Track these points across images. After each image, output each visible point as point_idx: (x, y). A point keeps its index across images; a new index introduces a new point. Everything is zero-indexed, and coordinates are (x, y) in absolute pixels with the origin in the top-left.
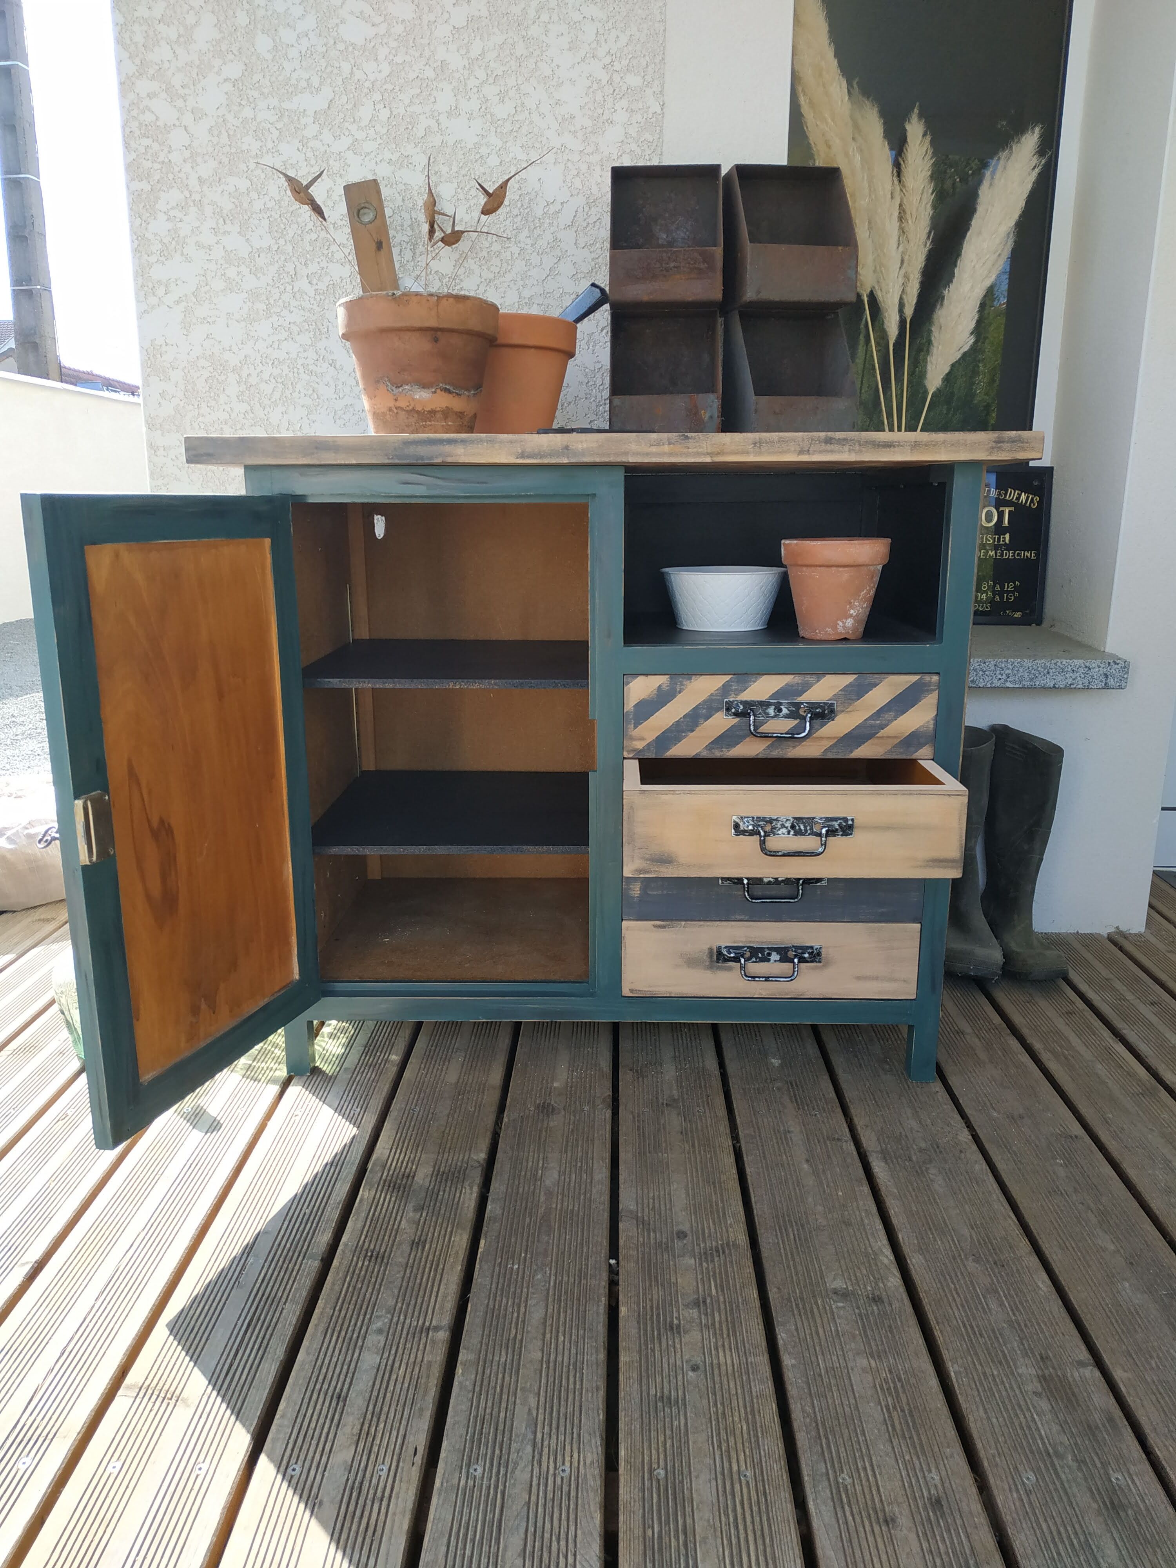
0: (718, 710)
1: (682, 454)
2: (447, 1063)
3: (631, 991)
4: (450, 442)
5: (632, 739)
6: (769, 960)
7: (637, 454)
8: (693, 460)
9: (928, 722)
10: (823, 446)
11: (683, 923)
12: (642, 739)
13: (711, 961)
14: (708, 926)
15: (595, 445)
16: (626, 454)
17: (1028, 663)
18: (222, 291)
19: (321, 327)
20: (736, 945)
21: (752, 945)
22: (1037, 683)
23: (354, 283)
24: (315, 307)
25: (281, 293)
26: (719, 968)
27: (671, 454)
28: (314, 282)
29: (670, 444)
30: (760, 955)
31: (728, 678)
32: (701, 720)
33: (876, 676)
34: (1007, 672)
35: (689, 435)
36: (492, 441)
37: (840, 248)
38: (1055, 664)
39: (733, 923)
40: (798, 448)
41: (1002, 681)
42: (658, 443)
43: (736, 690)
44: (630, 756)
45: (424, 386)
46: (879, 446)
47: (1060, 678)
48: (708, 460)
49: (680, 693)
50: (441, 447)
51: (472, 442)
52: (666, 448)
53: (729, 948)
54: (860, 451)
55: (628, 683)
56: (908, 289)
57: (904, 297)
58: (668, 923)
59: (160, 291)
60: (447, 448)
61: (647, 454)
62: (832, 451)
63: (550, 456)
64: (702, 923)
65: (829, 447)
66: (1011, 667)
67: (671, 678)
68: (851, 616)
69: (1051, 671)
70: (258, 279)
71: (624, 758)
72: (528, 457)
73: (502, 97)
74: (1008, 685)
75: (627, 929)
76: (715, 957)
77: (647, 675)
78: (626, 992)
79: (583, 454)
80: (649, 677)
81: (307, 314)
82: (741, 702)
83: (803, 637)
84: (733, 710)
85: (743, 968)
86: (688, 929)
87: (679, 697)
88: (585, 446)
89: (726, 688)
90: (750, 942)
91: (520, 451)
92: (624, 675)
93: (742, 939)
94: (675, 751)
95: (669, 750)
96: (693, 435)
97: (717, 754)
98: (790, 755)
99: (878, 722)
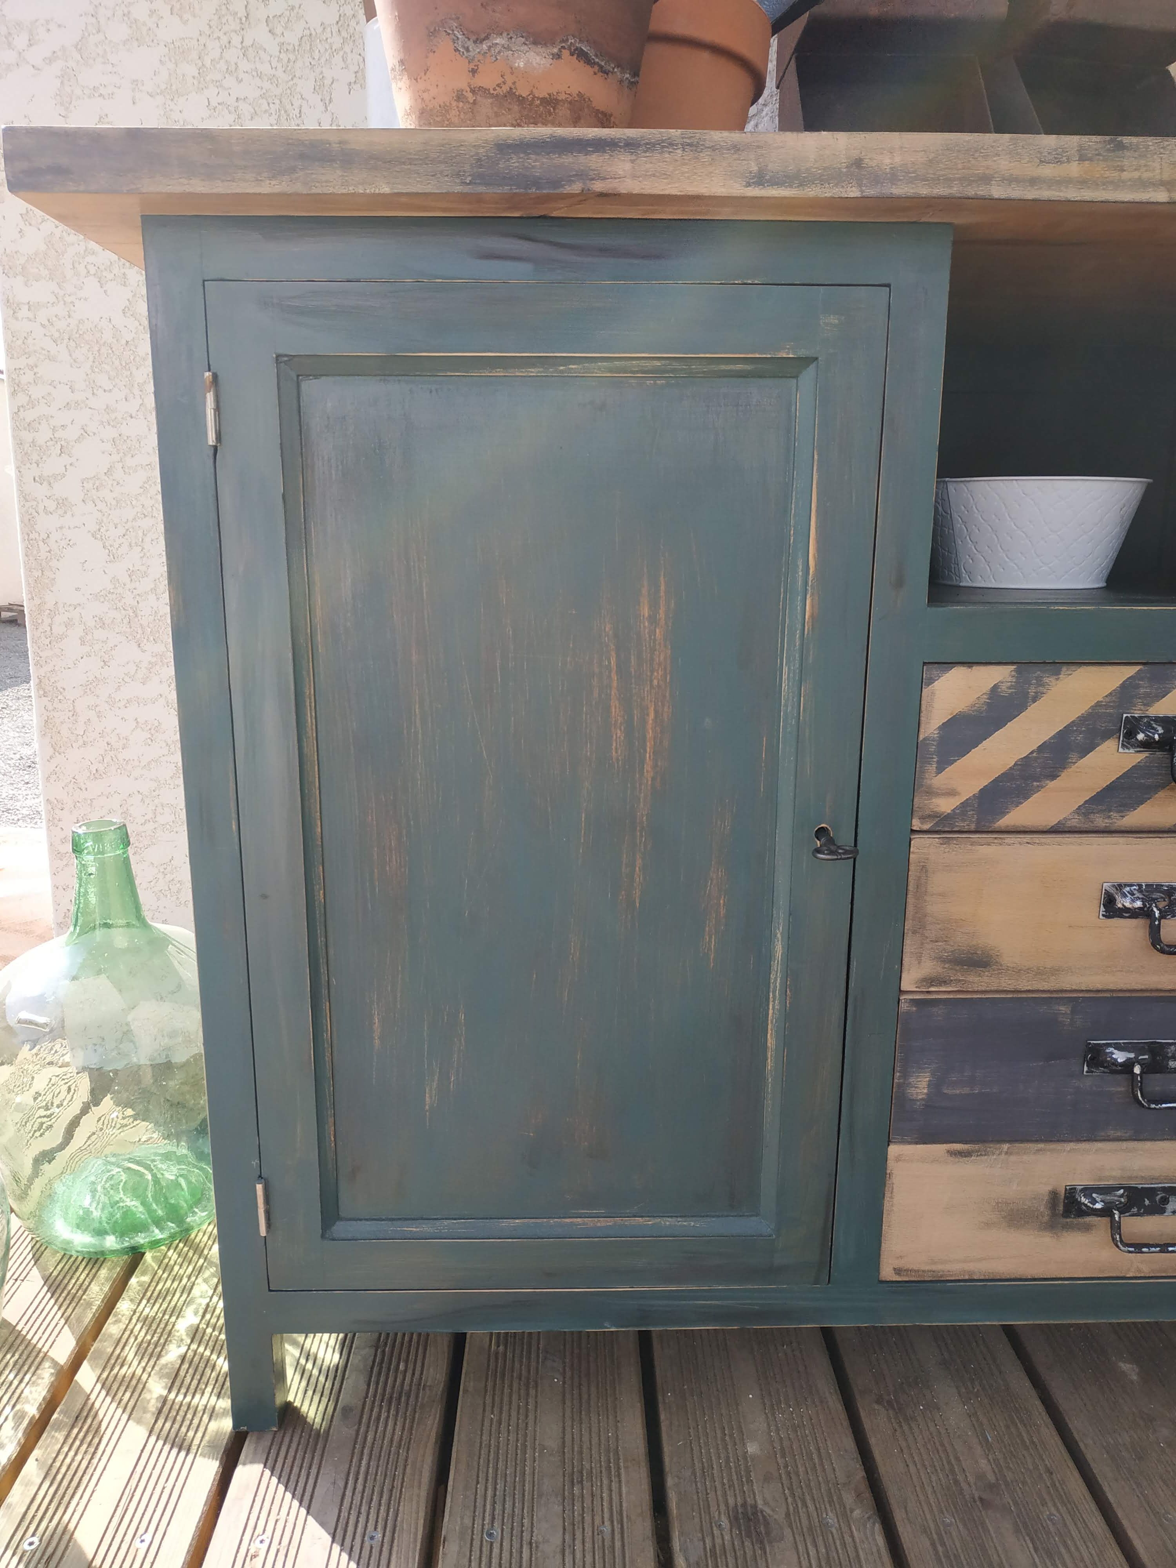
0: (1106, 735)
1: (1106, 183)
3: (898, 1271)
4: (600, 145)
5: (931, 792)
6: (1162, 1211)
7: (1011, 180)
11: (1006, 1146)
12: (952, 793)
13: (1054, 1215)
14: (1050, 1150)
15: (923, 158)
16: (986, 179)
19: (289, 107)
20: (1103, 1183)
21: (1133, 1183)
23: (344, 34)
24: (280, 73)
25: (223, 49)
26: (1067, 1227)
27: (1083, 183)
28: (279, 30)
29: (1082, 158)
30: (1147, 1202)
31: (1131, 671)
32: (1073, 756)
35: (1126, 140)
36: (694, 146)
39: (1099, 1145)
42: (1058, 159)
43: (1147, 695)
44: (926, 827)
45: (537, 39)
48: (1161, 196)
49: (1034, 701)
50: (582, 159)
51: (650, 146)
52: (1074, 169)
53: (1088, 1191)
55: (931, 681)
58: (977, 1147)
59: (21, 41)
60: (594, 161)
61: (1033, 181)
63: (822, 180)
64: (1041, 1146)
67: (1018, 671)
70: (185, 23)
71: (913, 831)
72: (775, 182)
75: (898, 1159)
76: (1061, 1208)
77: (970, 664)
78: (887, 1272)
79: (893, 177)
80: (976, 668)
81: (267, 85)
82: (1158, 720)
84: (1141, 736)
85: (1116, 1228)
86: (1013, 1158)
87: (1033, 710)
88: (898, 159)
89: (1126, 692)
90: (1130, 1178)
91: (755, 169)
92: (925, 663)
93: (1114, 1174)
94: (1015, 817)
95: (1003, 813)
96: (1134, 140)
97: (1100, 821)
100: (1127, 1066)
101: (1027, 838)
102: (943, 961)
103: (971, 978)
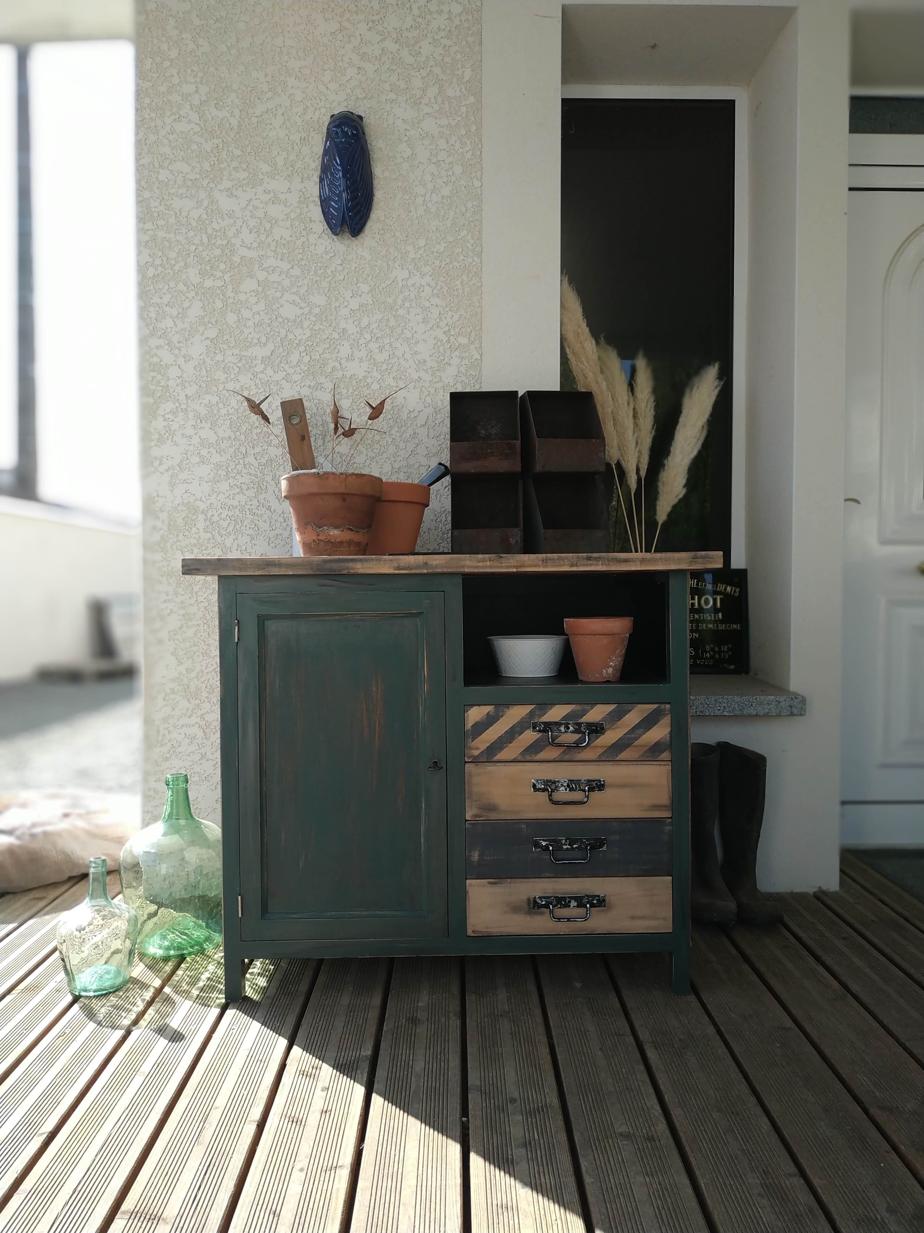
0: (528, 728)
1: (498, 567)
2: (341, 992)
3: (474, 932)
4: (352, 560)
5: (471, 748)
6: (569, 906)
7: (470, 567)
8: (505, 570)
9: (665, 735)
10: (585, 562)
11: (509, 880)
12: (478, 749)
13: (530, 908)
14: (526, 882)
15: (444, 562)
16: (463, 567)
17: (737, 699)
18: (197, 463)
19: (262, 485)
20: (546, 895)
21: (557, 895)
22: (745, 712)
24: (258, 473)
25: (236, 465)
26: (534, 913)
27: (491, 567)
28: (258, 458)
29: (490, 561)
30: (563, 903)
31: (533, 706)
32: (516, 736)
33: (629, 705)
34: (724, 705)
35: (502, 555)
36: (379, 560)
37: (594, 440)
38: (756, 699)
39: (543, 879)
40: (570, 563)
41: (721, 711)
42: (483, 560)
43: (539, 715)
44: (470, 761)
45: (336, 527)
46: (620, 561)
47: (760, 709)
48: (515, 570)
49: (502, 717)
50: (347, 564)
51: (366, 560)
52: (488, 563)
53: (540, 898)
54: (609, 564)
55: (467, 711)
56: (642, 460)
57: (640, 465)
58: (498, 880)
59: (156, 464)
60: (351, 565)
61: (477, 567)
62: (591, 565)
63: (416, 568)
64: (522, 880)
65: (589, 562)
66: (726, 702)
67: (495, 707)
68: (611, 666)
69: (753, 704)
70: (221, 456)
71: (466, 762)
72: (402, 569)
73: (381, 349)
74: (725, 713)
75: (470, 885)
76: (532, 905)
77: (479, 705)
78: (470, 933)
79: (437, 566)
80: (481, 707)
81: (253, 478)
82: (542, 723)
83: (581, 680)
84: (538, 728)
85: (551, 912)
86: (512, 885)
87: (501, 720)
88: (437, 562)
89: (531, 714)
90: (556, 893)
91: (397, 566)
92: (464, 705)
93: (550, 891)
94: (500, 756)
95: (496, 755)
96: (505, 555)
97: (528, 758)
98: (577, 759)
99: (633, 736)
100: (547, 847)
101: (503, 764)
102: (480, 808)
103: (489, 815)
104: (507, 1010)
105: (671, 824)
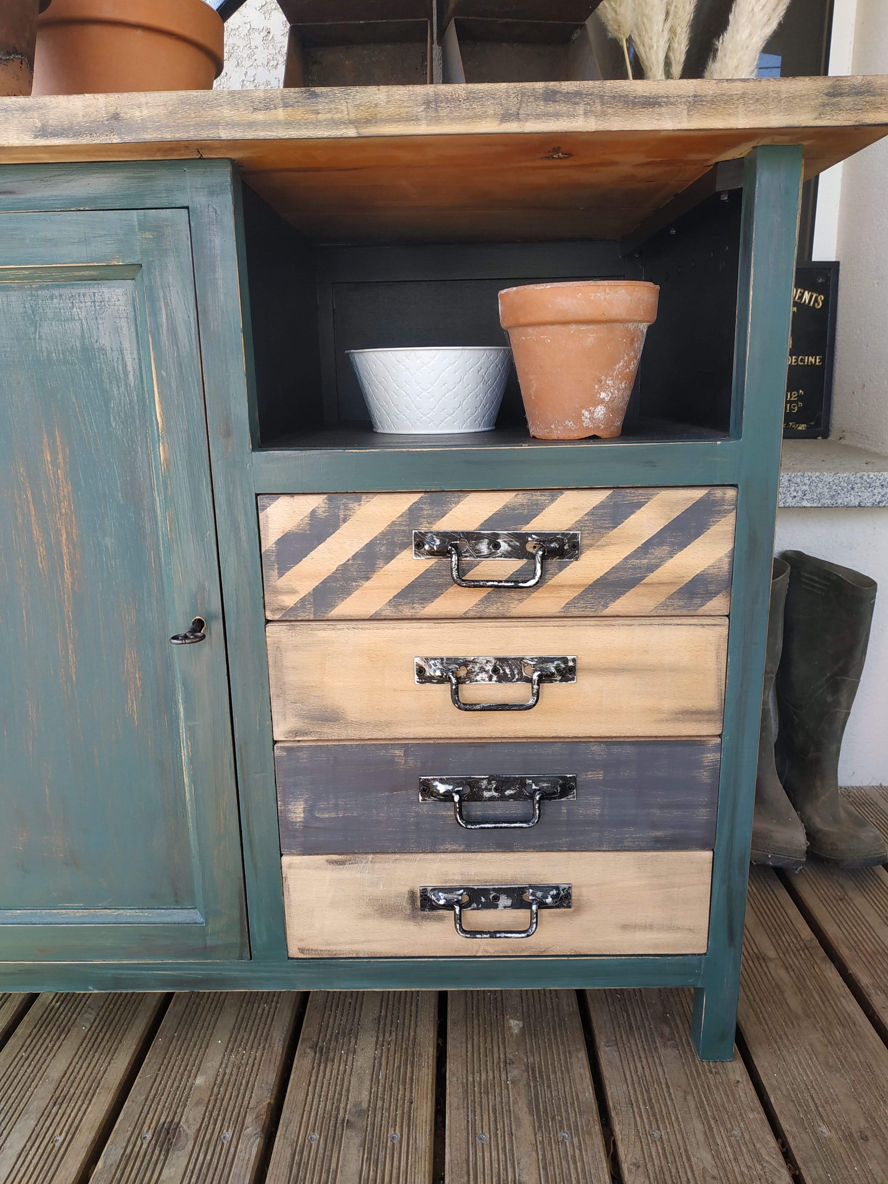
0: (404, 546)
1: (307, 124)
3: (302, 950)
5: (276, 591)
6: (496, 907)
7: (232, 125)
8: (326, 134)
9: (720, 560)
10: (542, 107)
11: (371, 857)
12: (292, 592)
13: (414, 909)
14: (406, 860)
15: (162, 111)
16: (216, 124)
17: (828, 477)
20: (448, 885)
21: (471, 885)
22: (840, 501)
26: (424, 918)
27: (289, 124)
29: (286, 106)
30: (483, 900)
31: (416, 498)
32: (380, 563)
33: (640, 491)
34: (804, 488)
35: (318, 90)
38: (861, 478)
39: (442, 856)
40: (500, 110)
41: (798, 498)
42: (267, 107)
43: (430, 516)
44: (277, 617)
46: (634, 104)
47: (867, 494)
48: (351, 132)
49: (345, 522)
52: (281, 114)
54: (604, 114)
55: (265, 508)
58: (348, 857)
61: (251, 125)
62: (557, 115)
63: (91, 131)
64: (398, 856)
65: (552, 108)
66: (808, 482)
67: (329, 499)
68: (602, 401)
69: (855, 486)
71: (268, 621)
72: (54, 135)
74: (805, 503)
75: (290, 866)
76: (419, 904)
77: (292, 494)
78: (294, 951)
79: (143, 125)
80: (296, 497)
82: (438, 534)
83: (534, 437)
84: (427, 547)
85: (459, 919)
86: (377, 866)
87: (344, 528)
88: (145, 112)
89: (413, 513)
90: (469, 881)
91: (39, 125)
92: (257, 495)
93: (456, 878)
94: (343, 608)
95: (333, 606)
96: (324, 89)
97: (407, 612)
98: (514, 612)
99: (645, 561)
100: (447, 797)
101: (353, 624)
102: (304, 717)
103: (325, 730)
104: (365, 1105)
105: (719, 748)
